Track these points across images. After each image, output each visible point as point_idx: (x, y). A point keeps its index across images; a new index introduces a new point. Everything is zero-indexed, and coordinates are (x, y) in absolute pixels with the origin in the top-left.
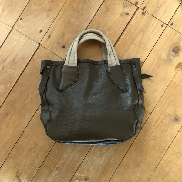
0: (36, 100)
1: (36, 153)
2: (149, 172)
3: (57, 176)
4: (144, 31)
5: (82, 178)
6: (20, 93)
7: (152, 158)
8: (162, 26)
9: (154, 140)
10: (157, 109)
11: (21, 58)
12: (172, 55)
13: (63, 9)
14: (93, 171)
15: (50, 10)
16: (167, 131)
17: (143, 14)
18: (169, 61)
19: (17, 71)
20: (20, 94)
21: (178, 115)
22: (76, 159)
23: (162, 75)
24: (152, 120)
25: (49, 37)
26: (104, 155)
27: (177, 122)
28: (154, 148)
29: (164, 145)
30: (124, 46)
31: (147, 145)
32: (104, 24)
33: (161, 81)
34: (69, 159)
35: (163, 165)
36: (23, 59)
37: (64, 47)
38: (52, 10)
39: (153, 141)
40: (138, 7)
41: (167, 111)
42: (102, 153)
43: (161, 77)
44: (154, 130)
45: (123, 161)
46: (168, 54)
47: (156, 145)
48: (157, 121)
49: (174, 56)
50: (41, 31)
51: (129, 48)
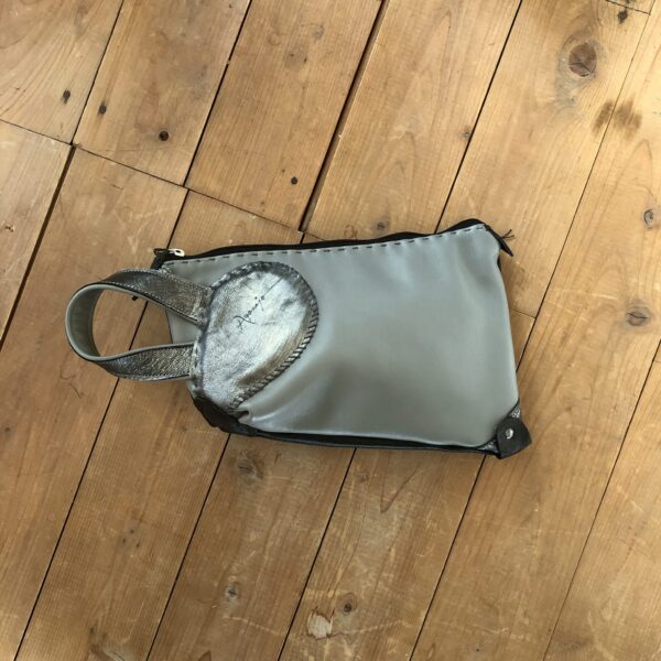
1: (143, 550)
2: (576, 533)
3: (239, 619)
4: (449, 13)
5: (333, 604)
6: (39, 343)
7: (575, 478)
9: (569, 409)
10: (557, 294)
11: (16, 212)
12: (574, 81)
14: (365, 571)
15: (82, 10)
16: (609, 368)
18: (564, 105)
19: (11, 263)
20: (38, 346)
21: (639, 301)
22: (297, 540)
23: (550, 163)
24: (546, 340)
25: (103, 110)
26: (395, 506)
27: (640, 329)
28: (573, 438)
29: (610, 421)
30: (386, 84)
31: (546, 434)
32: (295, 19)
33: (549, 187)
34: (270, 544)
35: (620, 494)
36: (22, 212)
38: (91, 6)
39: (565, 416)
41: (595, 295)
42: (386, 499)
43: (547, 171)
44: (560, 373)
45: (471, 510)
46: (557, 79)
47: (579, 428)
48: (565, 338)
49: (580, 84)
50: (67, 95)
51: (407, 87)
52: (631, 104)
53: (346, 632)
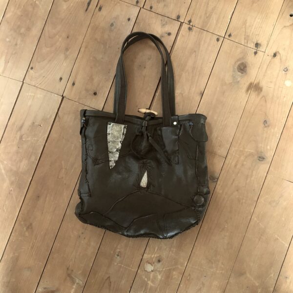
0: (72, 171)
1: (86, 240)
2: (240, 234)
3: (120, 265)
4: (195, 52)
5: (154, 260)
6: (50, 166)
7: (240, 215)
8: (218, 40)
9: (237, 190)
10: (233, 150)
11: (42, 119)
12: (239, 75)
13: (84, 44)
14: (165, 247)
15: (67, 49)
16: (252, 176)
17: (189, 30)
18: (235, 83)
19: (40, 138)
21: (262, 152)
23: (230, 104)
24: (229, 166)
25: (74, 84)
27: (263, 162)
28: (239, 201)
29: (252, 195)
33: (230, 112)
35: (255, 221)
36: (45, 120)
37: (95, 94)
38: (70, 48)
39: (236, 193)
40: (181, 22)
41: (246, 150)
43: (229, 106)
44: (234, 177)
46: (233, 75)
47: (241, 197)
48: (236, 166)
49: (241, 76)
50: (61, 79)
52: (259, 83)
53: (158, 270)
